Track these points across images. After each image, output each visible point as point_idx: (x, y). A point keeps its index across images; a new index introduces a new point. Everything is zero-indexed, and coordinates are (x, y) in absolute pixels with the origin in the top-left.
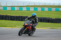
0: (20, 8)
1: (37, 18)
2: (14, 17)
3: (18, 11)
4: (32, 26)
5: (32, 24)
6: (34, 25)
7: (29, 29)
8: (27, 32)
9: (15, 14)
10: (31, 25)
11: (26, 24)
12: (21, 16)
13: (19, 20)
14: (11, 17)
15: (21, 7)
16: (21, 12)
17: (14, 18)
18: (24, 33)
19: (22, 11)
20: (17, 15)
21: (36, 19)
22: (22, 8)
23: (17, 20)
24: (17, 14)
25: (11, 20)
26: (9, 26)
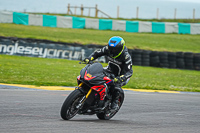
0: (180, 26)
1: (128, 55)
2: (161, 54)
3: (174, 36)
4: (111, 85)
5: (111, 77)
6: (116, 79)
7: (99, 96)
8: (93, 104)
9: (165, 46)
10: (107, 80)
11: (88, 77)
12: (184, 51)
13: (179, 67)
14: (153, 54)
15: (185, 21)
16: (186, 40)
17: (161, 59)
18: (83, 111)
19: (188, 37)
20: (171, 50)
21: (122, 59)
22: (189, 26)
23: (170, 67)
24: (173, 47)
25: (153, 64)
26: (145, 85)
